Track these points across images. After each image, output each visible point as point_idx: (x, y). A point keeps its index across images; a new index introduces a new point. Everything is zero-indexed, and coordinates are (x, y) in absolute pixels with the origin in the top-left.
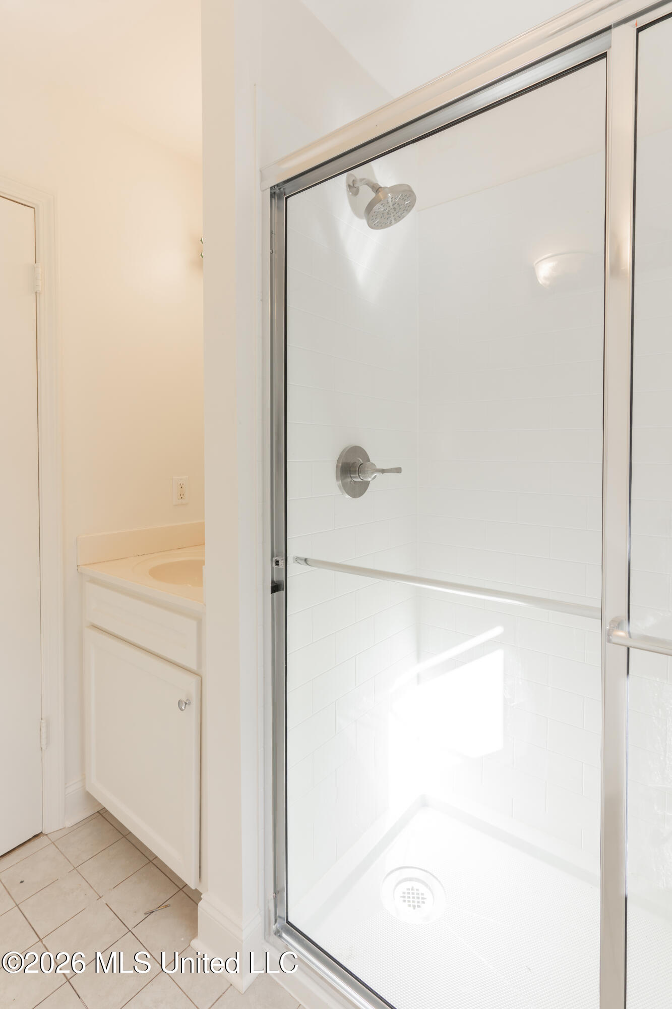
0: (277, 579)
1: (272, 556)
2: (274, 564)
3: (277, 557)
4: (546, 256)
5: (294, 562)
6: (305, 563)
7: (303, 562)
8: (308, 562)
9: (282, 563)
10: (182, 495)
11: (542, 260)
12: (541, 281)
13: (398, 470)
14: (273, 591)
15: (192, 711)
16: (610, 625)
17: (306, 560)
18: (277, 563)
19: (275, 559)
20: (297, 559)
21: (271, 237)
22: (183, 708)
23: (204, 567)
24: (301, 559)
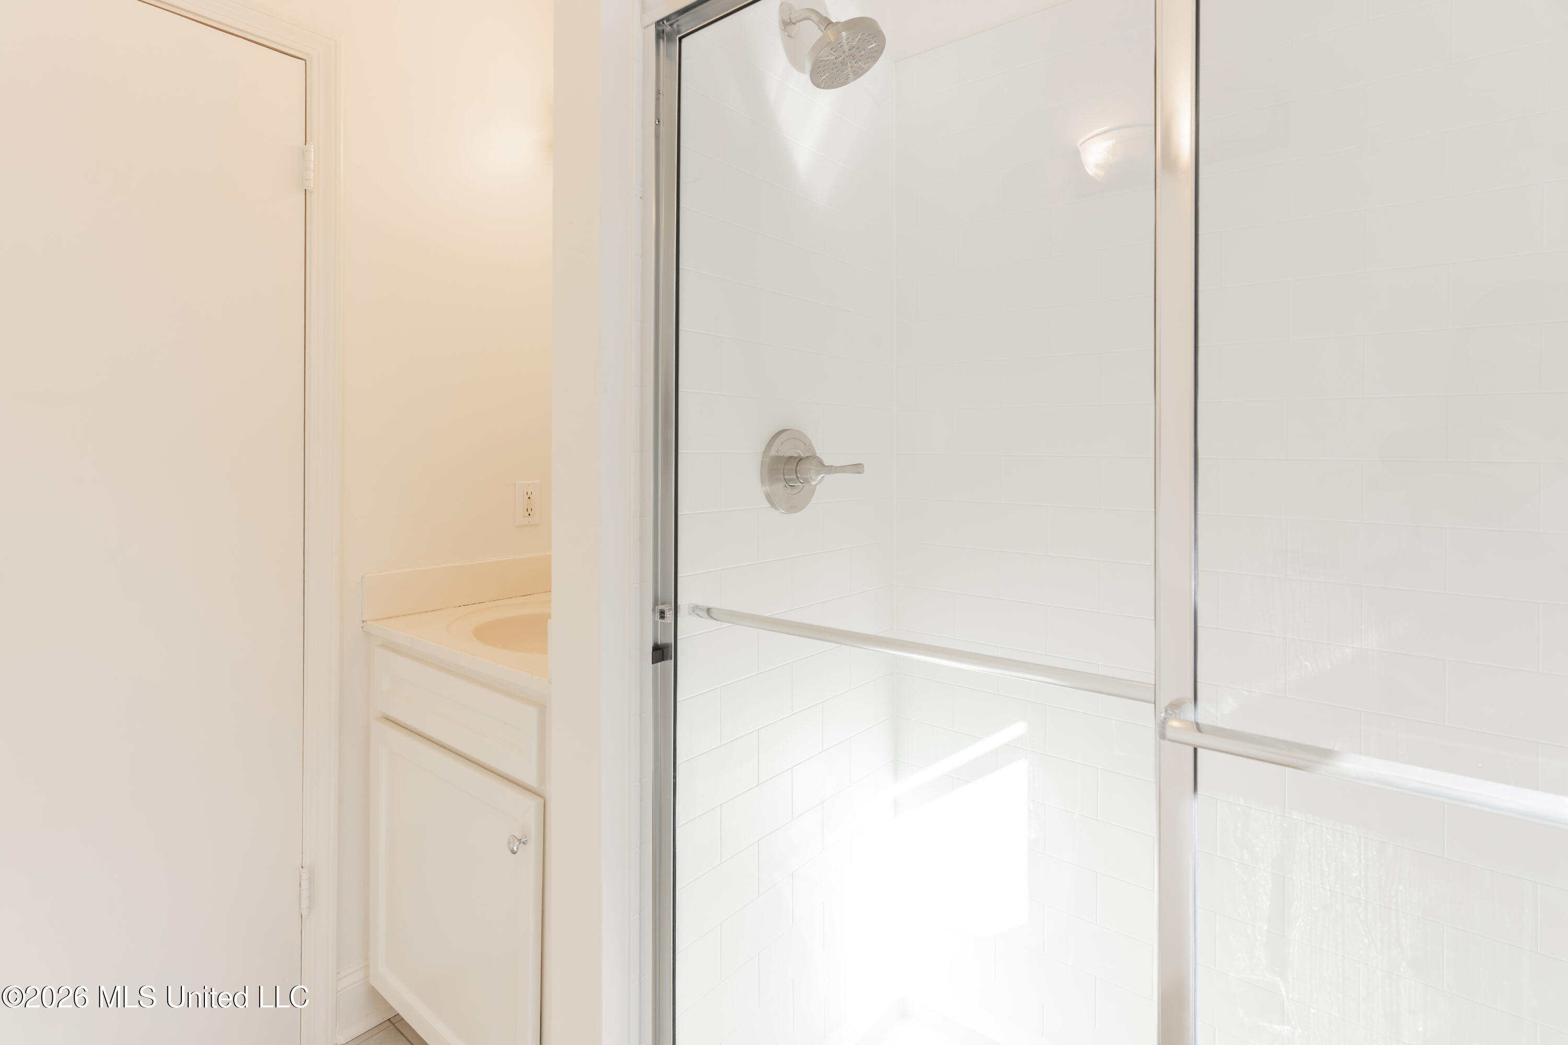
0: (662, 642)
1: (656, 603)
2: (658, 615)
3: (662, 604)
4: (1097, 131)
5: (689, 614)
6: (707, 616)
7: (704, 614)
8: (712, 615)
9: (670, 615)
10: (529, 510)
11: (1093, 137)
12: (1091, 170)
13: (857, 468)
14: (655, 661)
15: (530, 853)
16: (1166, 711)
17: (708, 610)
18: (662, 614)
19: (660, 607)
20: (695, 609)
21: (658, 99)
22: (515, 849)
23: (549, 621)
24: (701, 609)
